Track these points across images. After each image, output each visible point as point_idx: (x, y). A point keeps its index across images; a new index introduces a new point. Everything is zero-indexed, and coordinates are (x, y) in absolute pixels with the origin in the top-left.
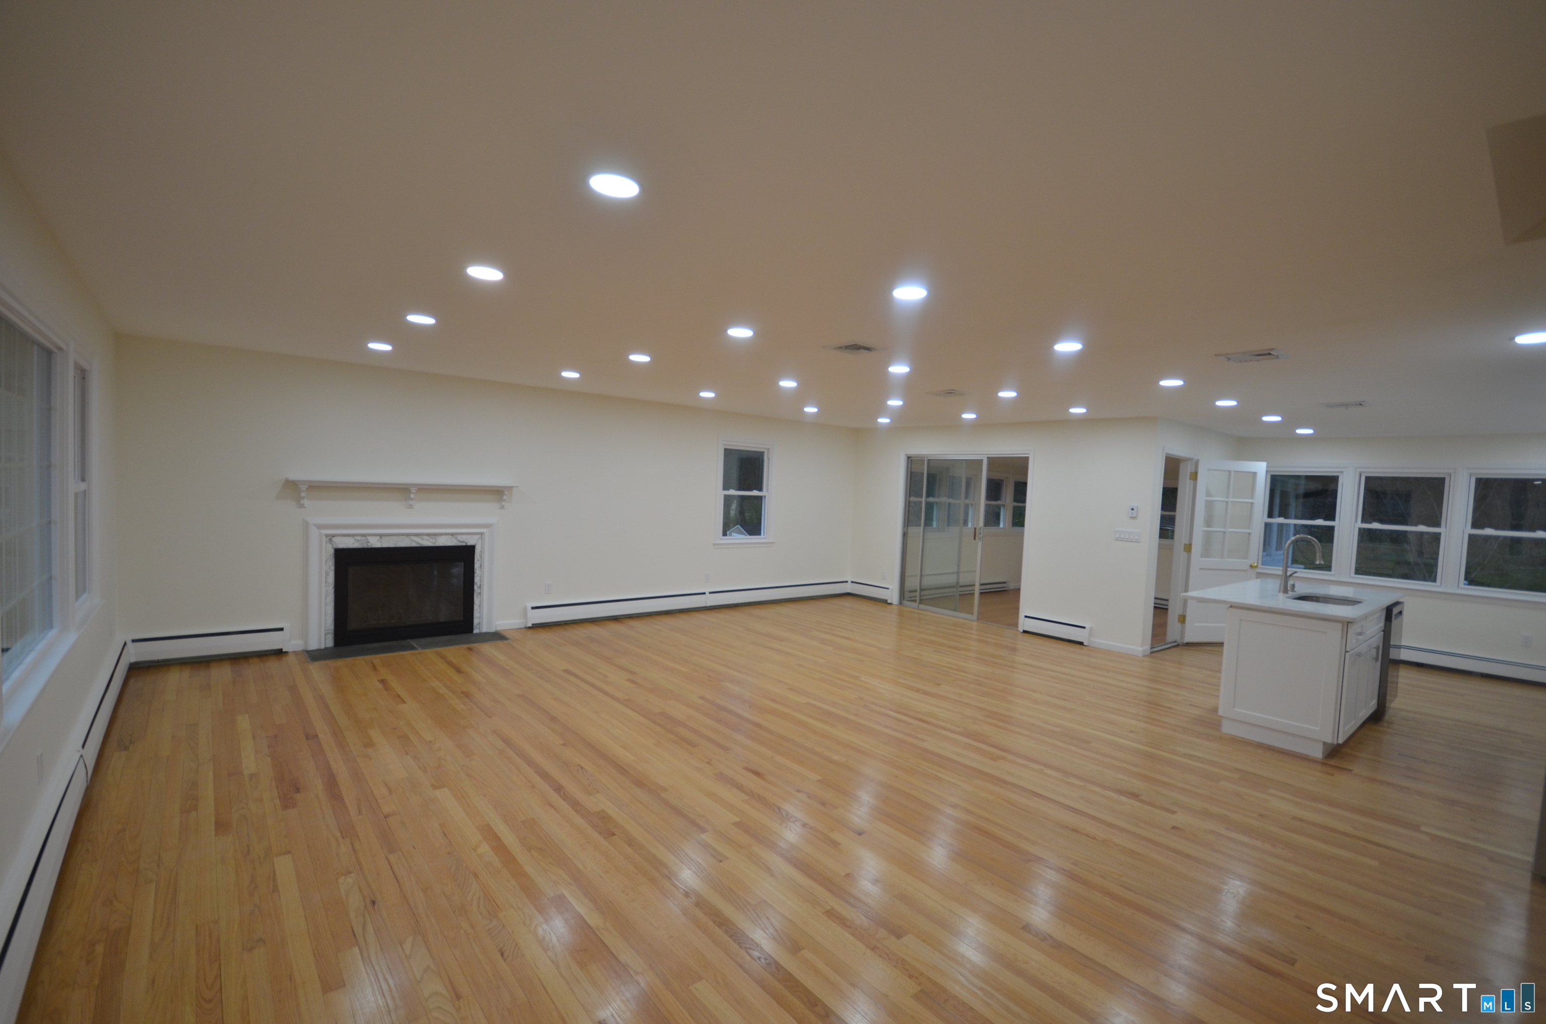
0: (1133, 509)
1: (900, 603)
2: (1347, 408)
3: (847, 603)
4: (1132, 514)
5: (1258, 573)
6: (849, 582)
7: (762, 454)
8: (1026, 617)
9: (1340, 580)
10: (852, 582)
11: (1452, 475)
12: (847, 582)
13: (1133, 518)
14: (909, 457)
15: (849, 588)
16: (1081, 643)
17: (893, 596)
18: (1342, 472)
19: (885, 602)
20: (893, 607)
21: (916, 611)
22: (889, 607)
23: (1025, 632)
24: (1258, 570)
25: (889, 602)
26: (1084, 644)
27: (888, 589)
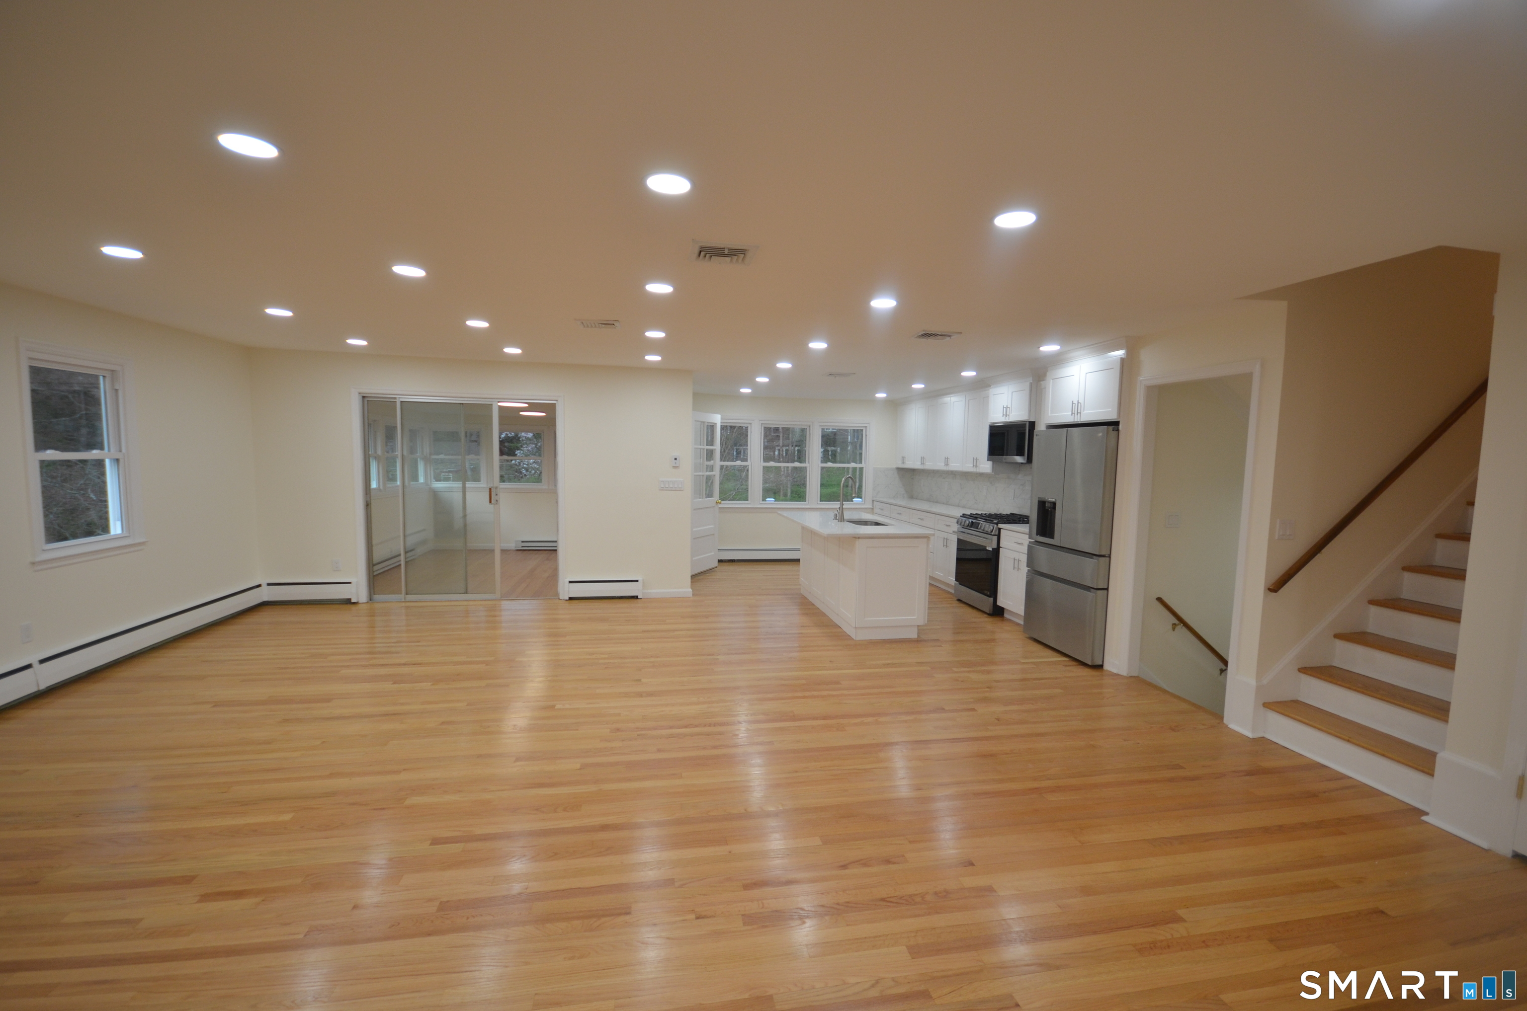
0: (676, 459)
1: (371, 600)
2: (835, 377)
3: (264, 617)
4: (676, 463)
5: (720, 508)
6: (264, 587)
8: (570, 582)
9: (754, 507)
10: (269, 584)
11: (811, 427)
12: (259, 586)
13: (675, 467)
14: (364, 397)
15: (265, 594)
16: (636, 597)
17: (358, 590)
19: (348, 602)
20: (360, 606)
21: (403, 604)
22: (353, 607)
23: (571, 599)
24: (720, 506)
25: (353, 601)
26: (639, 597)
27: (350, 583)
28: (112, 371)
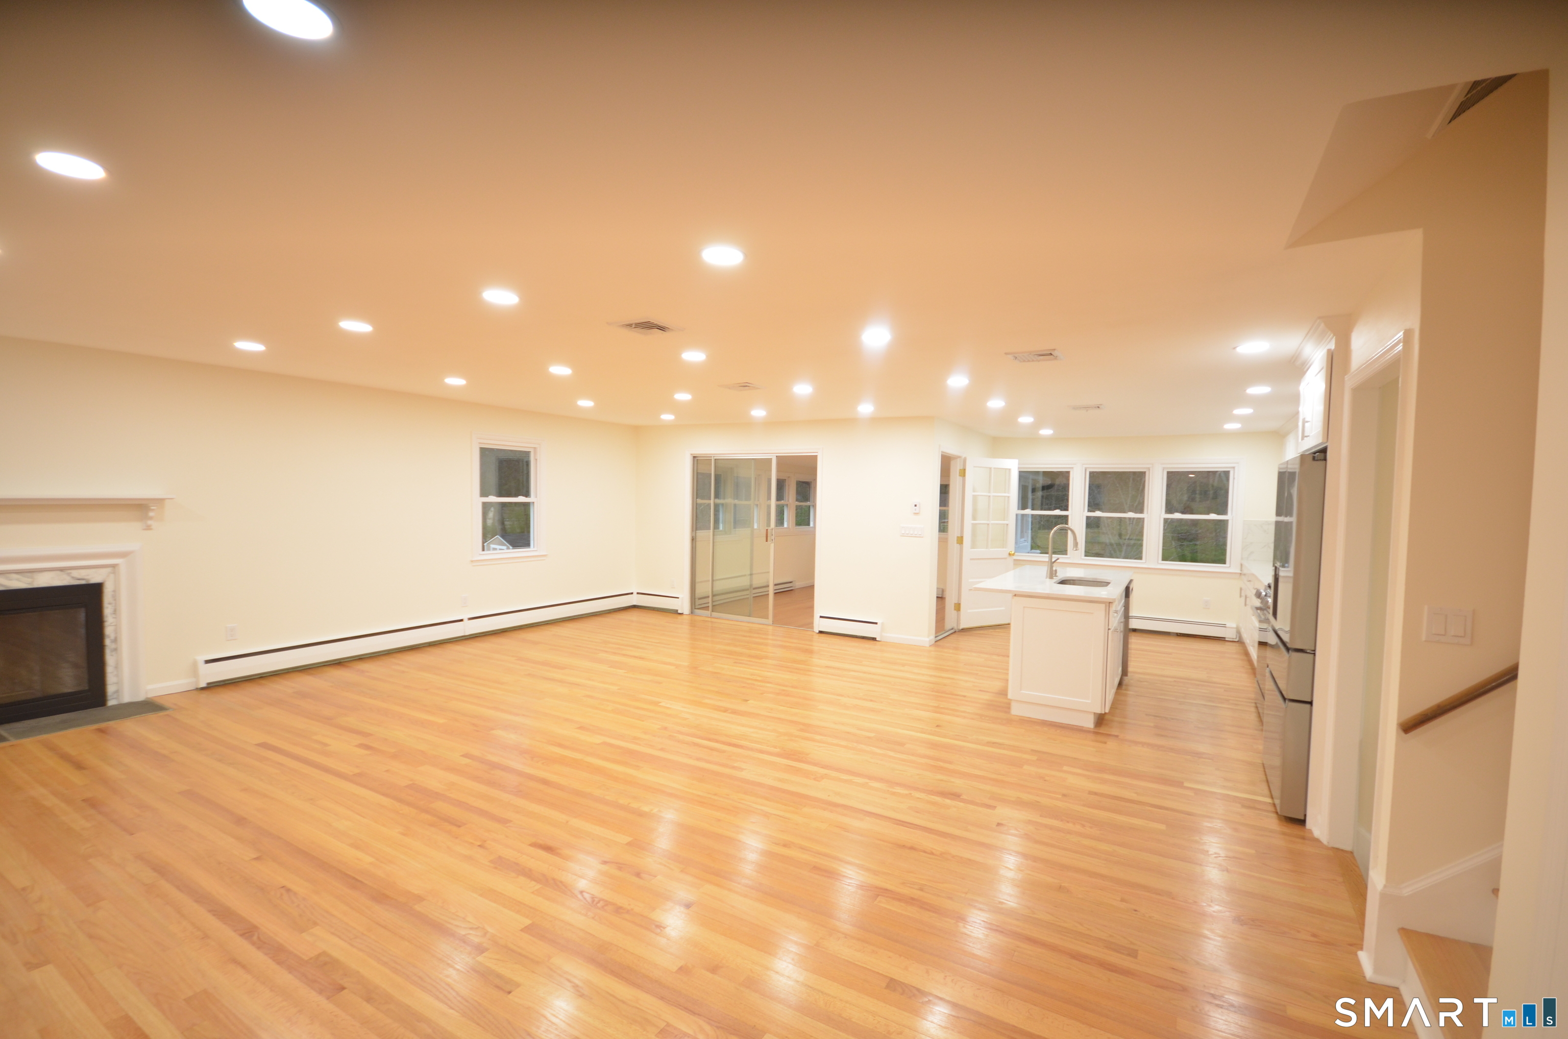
0: (916, 506)
1: (692, 613)
2: (1087, 410)
3: (634, 616)
4: (915, 510)
5: (1015, 560)
6: (635, 594)
7: (527, 454)
8: (821, 617)
10: (638, 593)
11: (1151, 469)
12: (632, 593)
13: (916, 514)
14: (694, 457)
15: (634, 600)
16: (874, 639)
17: (683, 605)
18: (1072, 468)
19: (676, 612)
20: (684, 617)
21: (709, 619)
22: (680, 617)
23: (821, 632)
24: (1015, 557)
25: (679, 612)
26: (877, 639)
27: (678, 598)
28: (535, 448)
